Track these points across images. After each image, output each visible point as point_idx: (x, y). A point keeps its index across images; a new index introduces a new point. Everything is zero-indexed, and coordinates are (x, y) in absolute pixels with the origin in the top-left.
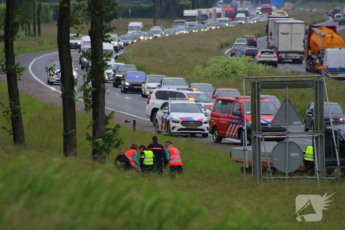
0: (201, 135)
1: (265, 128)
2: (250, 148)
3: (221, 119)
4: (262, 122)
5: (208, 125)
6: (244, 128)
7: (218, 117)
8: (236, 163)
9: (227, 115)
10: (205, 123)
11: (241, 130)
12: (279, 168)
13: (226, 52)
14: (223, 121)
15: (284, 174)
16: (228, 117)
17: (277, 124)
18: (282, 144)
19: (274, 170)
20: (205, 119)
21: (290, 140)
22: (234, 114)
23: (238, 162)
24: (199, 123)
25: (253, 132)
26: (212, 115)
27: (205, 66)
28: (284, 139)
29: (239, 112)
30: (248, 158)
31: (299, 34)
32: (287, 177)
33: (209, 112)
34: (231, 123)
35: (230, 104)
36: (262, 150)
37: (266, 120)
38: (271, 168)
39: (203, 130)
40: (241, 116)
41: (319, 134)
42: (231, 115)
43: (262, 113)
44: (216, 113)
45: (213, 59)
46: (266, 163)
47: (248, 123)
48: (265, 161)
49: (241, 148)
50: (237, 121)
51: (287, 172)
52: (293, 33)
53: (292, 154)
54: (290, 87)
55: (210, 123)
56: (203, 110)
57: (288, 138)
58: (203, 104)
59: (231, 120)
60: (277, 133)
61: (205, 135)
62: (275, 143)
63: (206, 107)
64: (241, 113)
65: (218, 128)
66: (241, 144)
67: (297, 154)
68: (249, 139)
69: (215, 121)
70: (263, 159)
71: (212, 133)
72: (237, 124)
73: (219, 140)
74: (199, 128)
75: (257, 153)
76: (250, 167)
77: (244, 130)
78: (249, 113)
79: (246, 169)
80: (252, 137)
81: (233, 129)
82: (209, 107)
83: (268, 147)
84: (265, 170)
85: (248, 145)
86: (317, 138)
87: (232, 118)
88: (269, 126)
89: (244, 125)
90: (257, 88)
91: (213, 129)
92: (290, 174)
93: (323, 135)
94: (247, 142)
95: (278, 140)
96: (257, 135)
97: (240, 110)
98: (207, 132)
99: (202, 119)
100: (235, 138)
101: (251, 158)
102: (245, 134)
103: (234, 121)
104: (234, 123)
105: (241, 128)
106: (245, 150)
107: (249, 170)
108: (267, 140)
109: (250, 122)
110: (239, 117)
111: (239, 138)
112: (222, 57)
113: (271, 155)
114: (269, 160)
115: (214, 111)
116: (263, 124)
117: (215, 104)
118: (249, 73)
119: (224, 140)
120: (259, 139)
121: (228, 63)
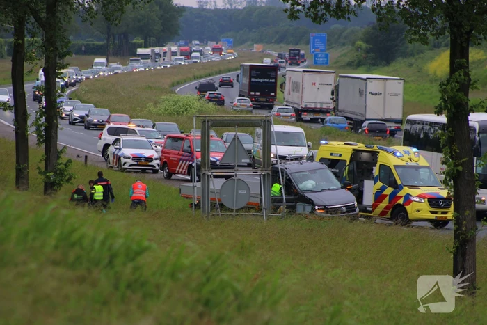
0: (151, 171)
1: (214, 165)
2: (199, 185)
3: (171, 156)
4: (211, 159)
5: (158, 161)
6: (193, 165)
7: (168, 153)
8: (185, 199)
9: (178, 152)
10: (156, 159)
11: (190, 167)
12: (228, 205)
13: (177, 91)
14: (174, 158)
15: (232, 210)
16: (178, 154)
17: (225, 162)
18: (230, 181)
19: (222, 205)
20: (156, 155)
21: (238, 177)
22: (184, 151)
23: (187, 198)
24: (150, 159)
25: (203, 169)
26: (163, 152)
27: (156, 103)
28: (233, 176)
29: (189, 149)
30: (197, 194)
32: (234, 213)
33: (159, 148)
34: (181, 159)
35: (179, 141)
36: (211, 187)
37: (214, 157)
38: (220, 204)
39: (154, 166)
40: (191, 153)
41: (266, 172)
42: (181, 152)
43: (211, 150)
44: (166, 150)
45: (164, 97)
46: (214, 199)
47: (198, 159)
48: (213, 197)
49: (191, 184)
50: (187, 158)
51: (235, 208)
53: (240, 191)
54: (239, 126)
55: (161, 159)
56: (154, 146)
57: (236, 175)
58: (154, 141)
59: (181, 157)
60: (225, 170)
61: (155, 172)
62: (224, 180)
63: (156, 144)
64: (191, 150)
65: (168, 165)
66: (191, 181)
67: (245, 192)
68: (199, 176)
69: (166, 157)
70: (211, 196)
71: (162, 169)
72: (187, 161)
73: (169, 176)
74: (150, 164)
75: (206, 189)
76: (199, 202)
77: (194, 167)
78: (199, 150)
79: (195, 205)
80: (201, 174)
81: (183, 166)
82: (159, 144)
83: (217, 184)
84: (213, 206)
85: (197, 182)
86: (264, 175)
87: (182, 155)
88: (218, 163)
89: (194, 162)
90: (207, 125)
91: (164, 165)
92: (237, 210)
93: (270, 172)
94: (197, 179)
95: (227, 177)
96: (206, 172)
97: (190, 147)
98: (157, 168)
99: (153, 156)
100: (184, 174)
101: (200, 194)
102: (195, 171)
103: (184, 158)
104: (184, 160)
105: (191, 165)
106: (194, 187)
107: (197, 206)
108: (216, 177)
109: (200, 159)
110: (189, 155)
111: (188, 174)
112: (172, 95)
113: (220, 192)
114: (217, 197)
115: (164, 148)
116: (212, 161)
117: (166, 141)
118: (200, 111)
119: (174, 177)
120: (208, 175)
121: (178, 100)
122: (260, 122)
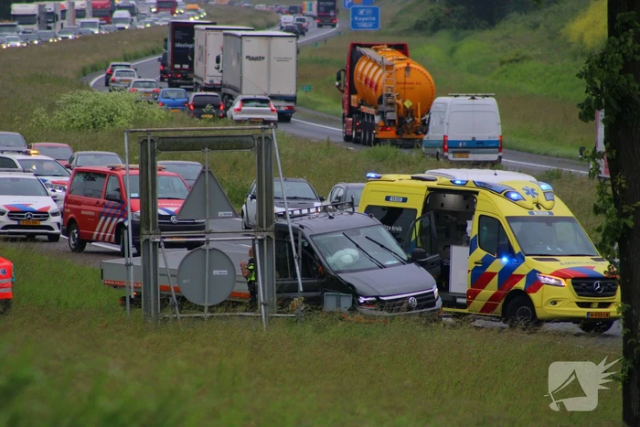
0: (46, 237)
1: (166, 224)
2: (137, 261)
3: (82, 207)
4: (161, 212)
5: (58, 219)
6: (126, 224)
7: (79, 203)
8: (112, 289)
9: (94, 200)
10: (54, 214)
11: (120, 227)
12: (192, 297)
13: (92, 83)
14: (88, 211)
15: (201, 309)
16: (97, 204)
17: (188, 216)
18: (197, 253)
19: (182, 299)
20: (54, 207)
21: (212, 245)
22: (108, 198)
23: (115, 287)
24: (43, 214)
25: (144, 231)
26: (67, 200)
27: (51, 108)
28: (200, 244)
29: (118, 194)
30: (133, 279)
31: (286, 60)
32: (206, 314)
33: (60, 193)
34: (101, 214)
35: (99, 179)
36: (161, 265)
37: (167, 208)
38: (178, 298)
39: (50, 228)
40: (122, 201)
41: (265, 234)
42: (102, 200)
43: (159, 195)
44: (74, 196)
45: (68, 96)
46: (167, 289)
47: (134, 214)
48: (166, 284)
49: (122, 261)
50: (113, 211)
51: (206, 304)
52: (272, 58)
53: (216, 272)
54: (212, 147)
55: (63, 214)
56: (49, 190)
57: (208, 242)
58: (50, 179)
59: (102, 209)
60: (188, 233)
61: (54, 238)
62: (185, 251)
63: (55, 185)
64: (121, 196)
65: (78, 225)
66: (121, 254)
67: (225, 272)
68: (136, 245)
69: (74, 211)
70: (162, 281)
71: (67, 233)
72: (113, 216)
73: (79, 247)
74: (42, 223)
75: (150, 269)
76: (138, 296)
77: (127, 228)
78: (136, 195)
79: (131, 300)
80: (142, 241)
81: (106, 225)
82: (61, 186)
83: (171, 260)
84: (165, 301)
85: (134, 255)
86: (261, 241)
87: (104, 205)
88: (173, 219)
89: (127, 219)
90: (152, 148)
91: (69, 225)
92: (211, 309)
93: (273, 236)
94: (133, 250)
95: (190, 246)
96: (151, 237)
97: (118, 190)
98: (57, 231)
99: (48, 208)
100: (109, 242)
101: (141, 280)
102: (128, 235)
103: (107, 210)
104: (107, 215)
105: (122, 224)
106: (128, 265)
107: (136, 302)
108: (169, 245)
109: (138, 213)
110: (118, 204)
111: (117, 242)
112: (84, 92)
113: (177, 274)
114: (173, 283)
115: (70, 192)
116: (161, 217)
117: (72, 180)
118: (137, 122)
119: (88, 247)
120: (155, 243)
121: (96, 103)
122: (250, 139)
